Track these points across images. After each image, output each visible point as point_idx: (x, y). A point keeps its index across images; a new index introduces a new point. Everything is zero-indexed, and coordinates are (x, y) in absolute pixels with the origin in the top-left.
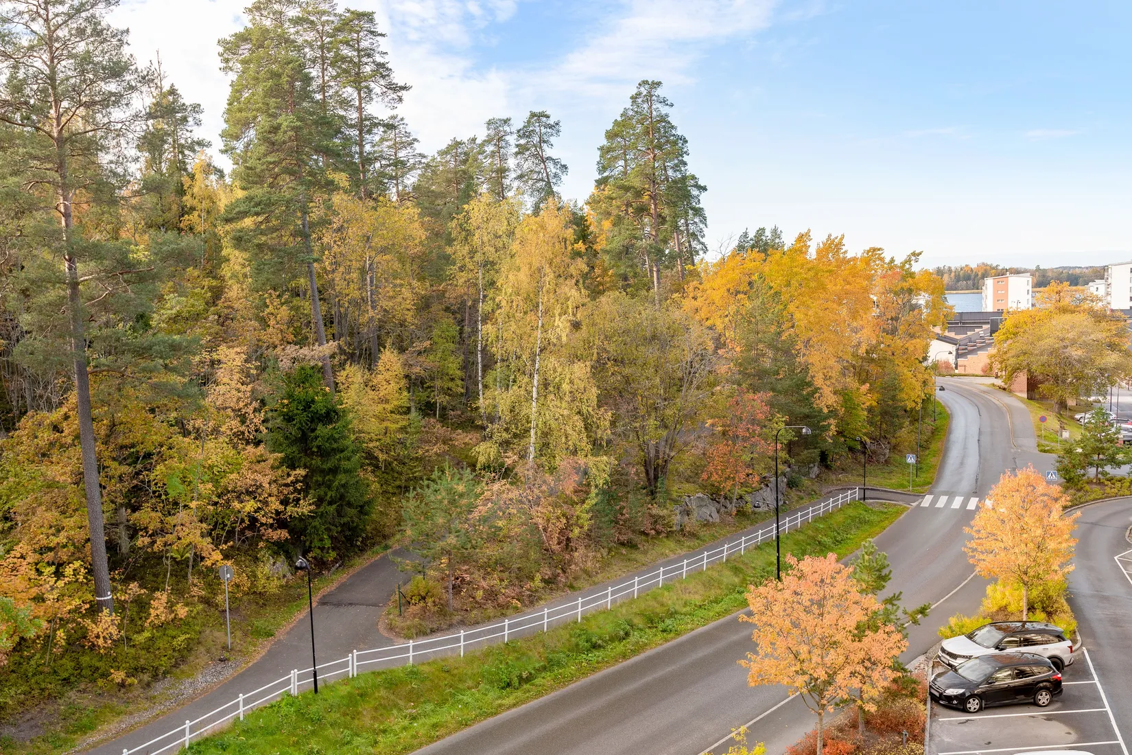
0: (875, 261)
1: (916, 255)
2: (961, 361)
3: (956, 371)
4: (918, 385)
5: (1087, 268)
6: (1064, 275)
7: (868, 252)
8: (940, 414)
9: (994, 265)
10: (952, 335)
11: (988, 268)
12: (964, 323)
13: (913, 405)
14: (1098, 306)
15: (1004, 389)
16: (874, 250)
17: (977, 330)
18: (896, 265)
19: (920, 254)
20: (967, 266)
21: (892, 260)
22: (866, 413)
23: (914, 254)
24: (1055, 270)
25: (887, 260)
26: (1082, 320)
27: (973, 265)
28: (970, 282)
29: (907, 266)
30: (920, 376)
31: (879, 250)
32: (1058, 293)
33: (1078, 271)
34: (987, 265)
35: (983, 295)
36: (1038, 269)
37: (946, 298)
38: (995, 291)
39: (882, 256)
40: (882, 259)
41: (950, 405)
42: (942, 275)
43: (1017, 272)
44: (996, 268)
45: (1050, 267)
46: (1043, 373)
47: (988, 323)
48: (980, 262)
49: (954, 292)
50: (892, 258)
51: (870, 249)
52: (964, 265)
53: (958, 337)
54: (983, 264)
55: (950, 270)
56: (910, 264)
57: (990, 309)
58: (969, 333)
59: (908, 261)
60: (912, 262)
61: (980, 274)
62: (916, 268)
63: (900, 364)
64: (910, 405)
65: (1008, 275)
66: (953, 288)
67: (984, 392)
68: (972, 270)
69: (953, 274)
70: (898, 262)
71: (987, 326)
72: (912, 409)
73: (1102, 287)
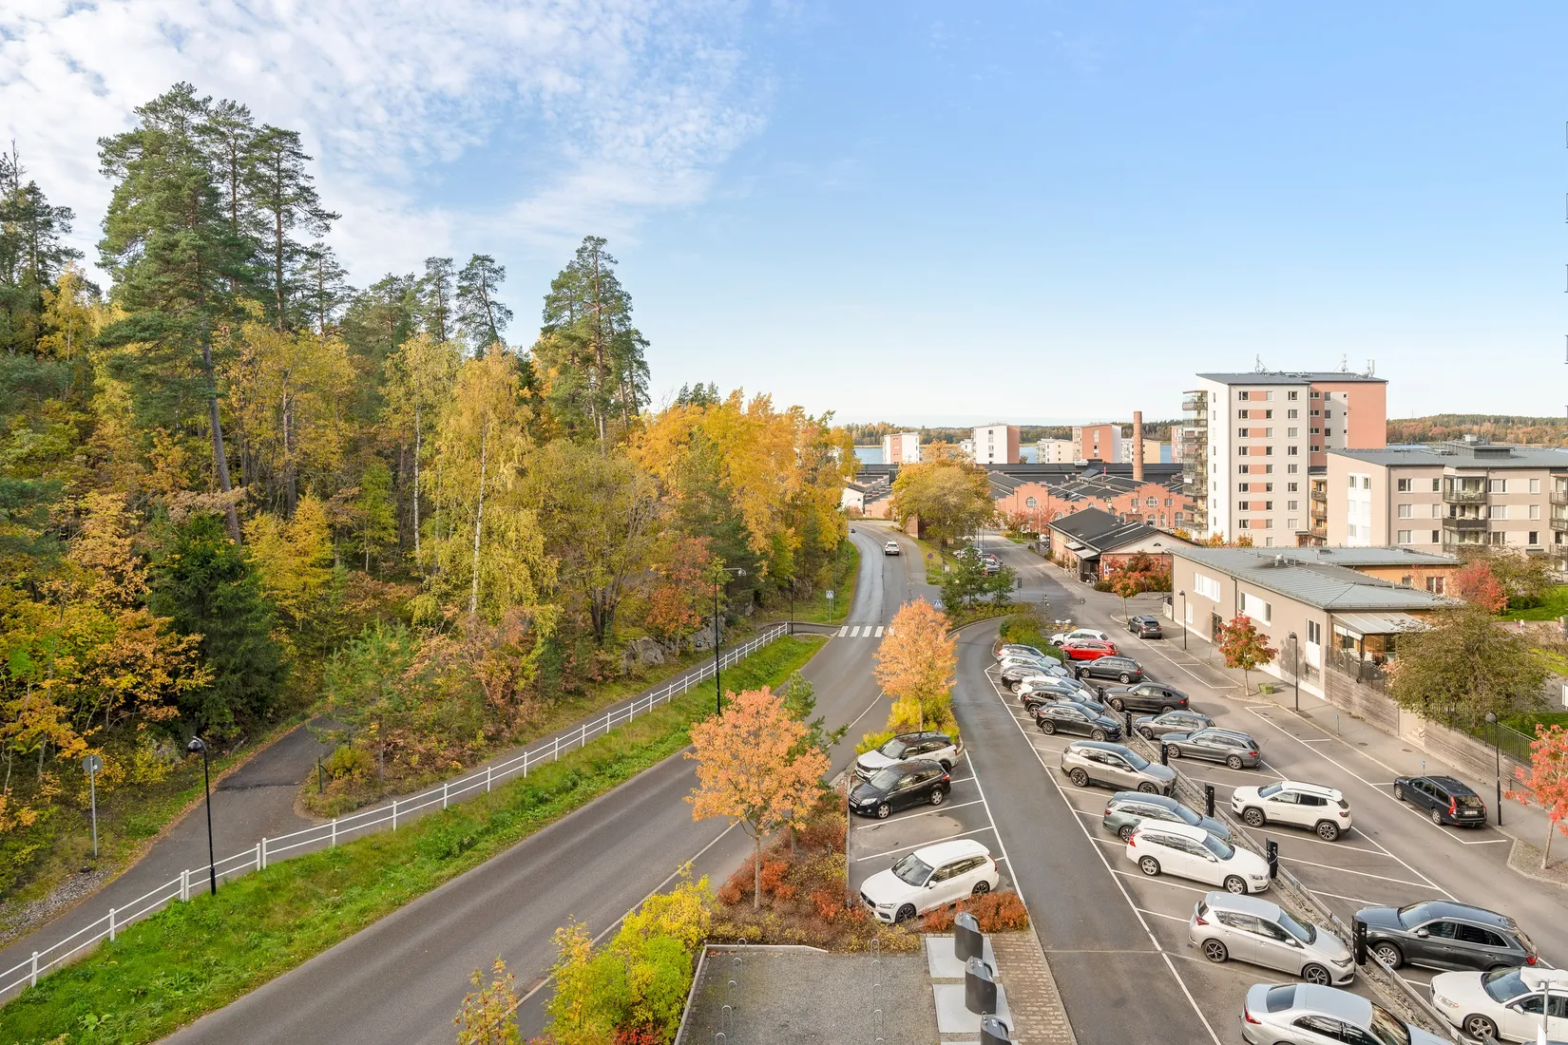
0: (797, 418)
1: (830, 413)
2: (867, 507)
3: (864, 516)
4: (834, 529)
5: (959, 429)
6: (943, 434)
7: (792, 409)
8: (853, 553)
9: (891, 424)
10: (860, 484)
11: (887, 426)
12: (869, 474)
13: (831, 546)
14: (967, 461)
15: (901, 531)
16: (796, 408)
17: (879, 480)
18: (814, 422)
19: (833, 413)
20: (870, 424)
21: (811, 418)
22: (792, 554)
23: (828, 413)
24: (936, 431)
25: (807, 418)
26: (955, 471)
27: (875, 424)
28: (873, 439)
29: (824, 423)
30: (835, 520)
31: (801, 408)
32: (939, 449)
33: (952, 431)
34: (886, 424)
35: (883, 450)
36: (924, 428)
37: (854, 452)
38: (892, 447)
39: (803, 413)
40: (803, 417)
41: (859, 545)
42: (851, 432)
43: (908, 431)
44: (892, 427)
45: (933, 428)
46: (929, 517)
47: (887, 474)
48: (880, 421)
50: (811, 416)
51: (793, 407)
52: (868, 424)
53: (865, 486)
54: (883, 423)
55: (857, 428)
56: (826, 422)
57: (889, 462)
58: (873, 483)
59: (824, 419)
60: (828, 420)
61: (880, 431)
62: (831, 425)
63: (819, 509)
64: (828, 546)
65: (901, 433)
66: (860, 443)
67: (885, 533)
68: (874, 428)
69: (860, 431)
70: (816, 419)
71: (886, 477)
72: (830, 550)
73: (970, 446)
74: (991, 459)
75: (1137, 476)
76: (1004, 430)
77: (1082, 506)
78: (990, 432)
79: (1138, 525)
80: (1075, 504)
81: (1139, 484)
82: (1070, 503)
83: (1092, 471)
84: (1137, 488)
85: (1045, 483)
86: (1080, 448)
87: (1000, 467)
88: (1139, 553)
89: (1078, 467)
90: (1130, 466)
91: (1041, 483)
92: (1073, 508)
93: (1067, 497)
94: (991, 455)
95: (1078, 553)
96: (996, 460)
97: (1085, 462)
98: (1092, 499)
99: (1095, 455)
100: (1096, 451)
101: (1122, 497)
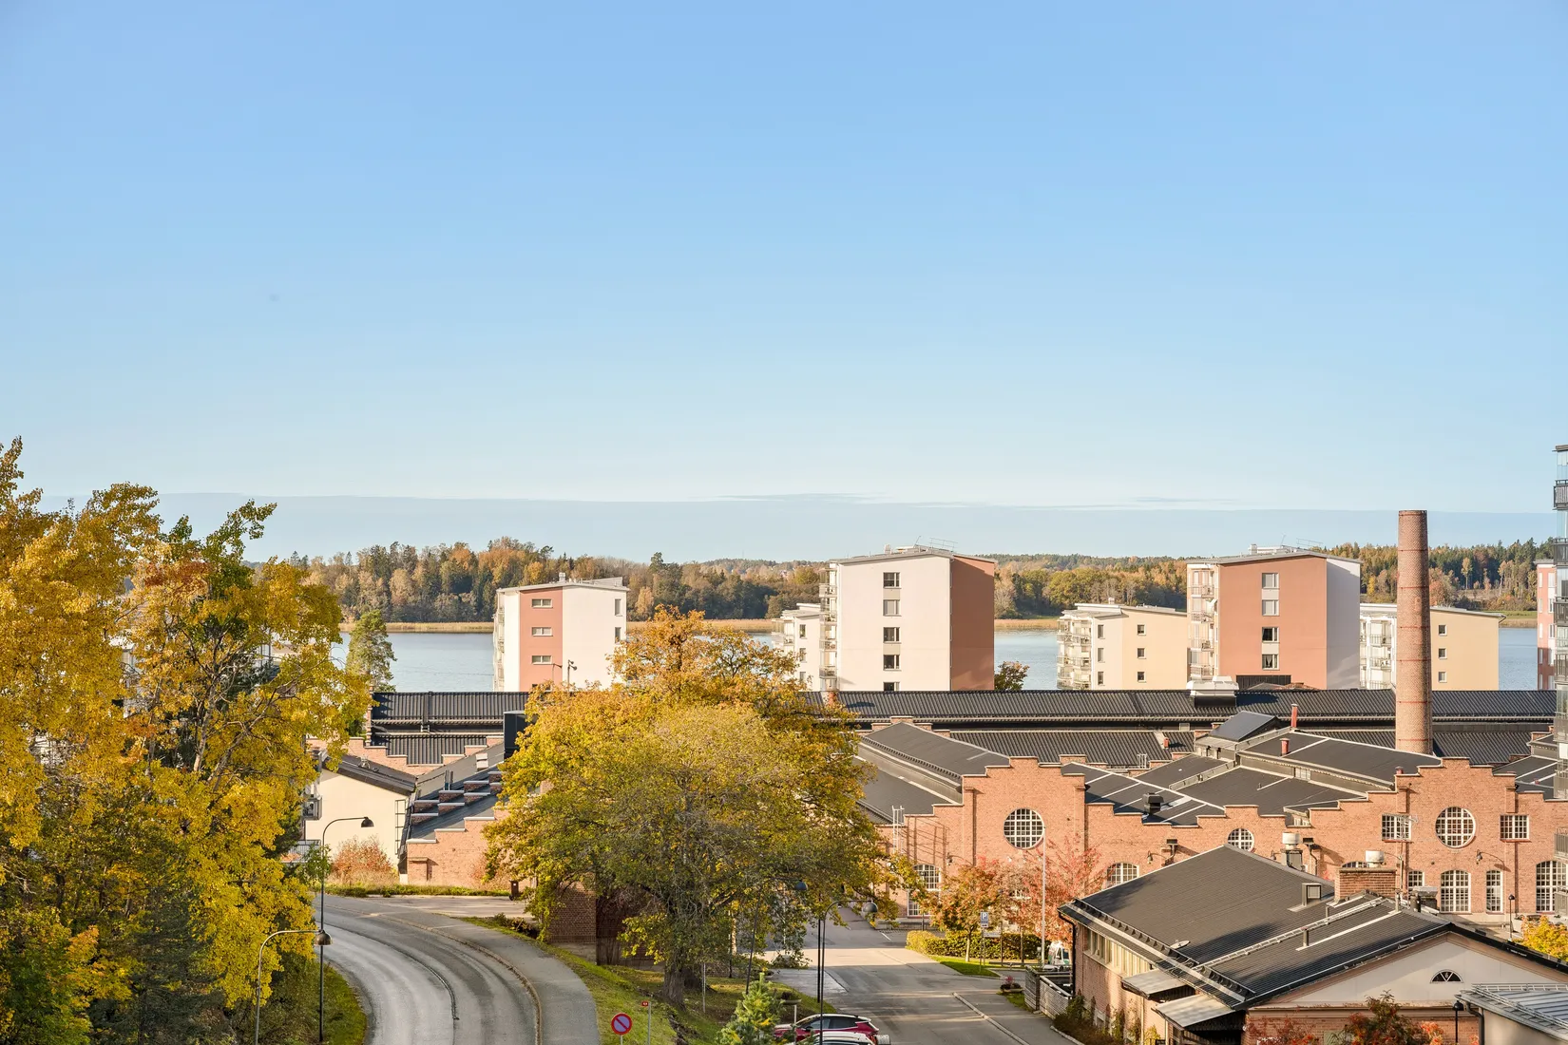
0: (128, 530)
1: (255, 513)
2: (418, 847)
3: (404, 880)
4: (258, 927)
5: (790, 566)
6: (728, 587)
7: (109, 497)
8: (338, 1017)
9: (538, 547)
10: (399, 763)
11: (521, 555)
12: (435, 727)
13: (248, 991)
14: (776, 681)
15: (533, 933)
16: (128, 493)
17: (471, 749)
18: (192, 545)
19: (267, 511)
20: (460, 546)
21: (182, 530)
22: (86, 1023)
23: (248, 510)
24: (704, 570)
25: (166, 528)
26: (738, 719)
27: (479, 547)
28: (469, 598)
29: (229, 549)
30: (267, 899)
31: (142, 492)
32: (676, 641)
33: (764, 574)
34: (516, 547)
35: (495, 638)
36: (658, 563)
37: (388, 646)
38: (529, 630)
39: (151, 513)
40: (150, 523)
41: (370, 987)
42: (389, 575)
43: (596, 571)
44: (541, 557)
45: (689, 561)
46: (632, 883)
47: (496, 727)
48: (497, 536)
49: (424, 626)
50: (183, 521)
51: (115, 488)
52: (450, 544)
53: (416, 771)
54: (507, 542)
55: (410, 558)
56: (238, 543)
57: (511, 684)
58: (449, 759)
59: (231, 532)
60: (244, 538)
61: (497, 572)
62: (254, 553)
63: (204, 860)
64: (234, 991)
65: (562, 582)
66: (417, 613)
67: (474, 944)
68: (474, 560)
69: (419, 571)
70: (200, 534)
71: (496, 738)
72: (246, 1005)
73: (814, 627)
74: (890, 676)
75: (1407, 736)
76: (939, 572)
77: (1206, 838)
78: (890, 580)
79: (1381, 909)
80: (1184, 836)
81: (1409, 763)
82: (1162, 832)
83: (1251, 716)
84: (1400, 780)
85: (1078, 761)
86: (1212, 636)
87: (920, 702)
88: (1375, 1006)
89: (1202, 703)
90: (1386, 697)
91: (1065, 761)
92: (1175, 847)
93: (1153, 812)
94: (890, 661)
95: (1165, 1006)
96: (907, 680)
97: (1224, 684)
98: (1243, 816)
99: (1267, 661)
100: (1269, 648)
101: (1351, 809)
